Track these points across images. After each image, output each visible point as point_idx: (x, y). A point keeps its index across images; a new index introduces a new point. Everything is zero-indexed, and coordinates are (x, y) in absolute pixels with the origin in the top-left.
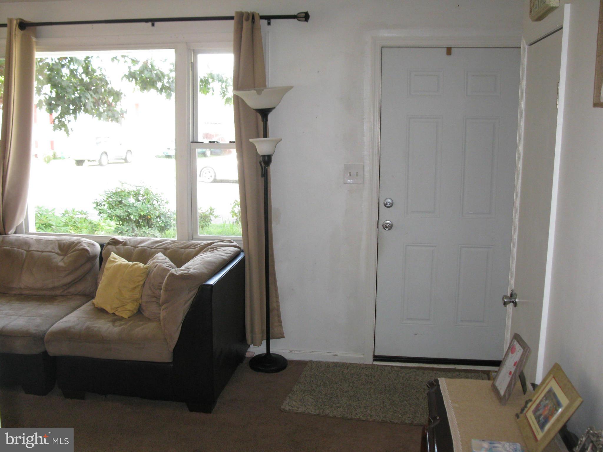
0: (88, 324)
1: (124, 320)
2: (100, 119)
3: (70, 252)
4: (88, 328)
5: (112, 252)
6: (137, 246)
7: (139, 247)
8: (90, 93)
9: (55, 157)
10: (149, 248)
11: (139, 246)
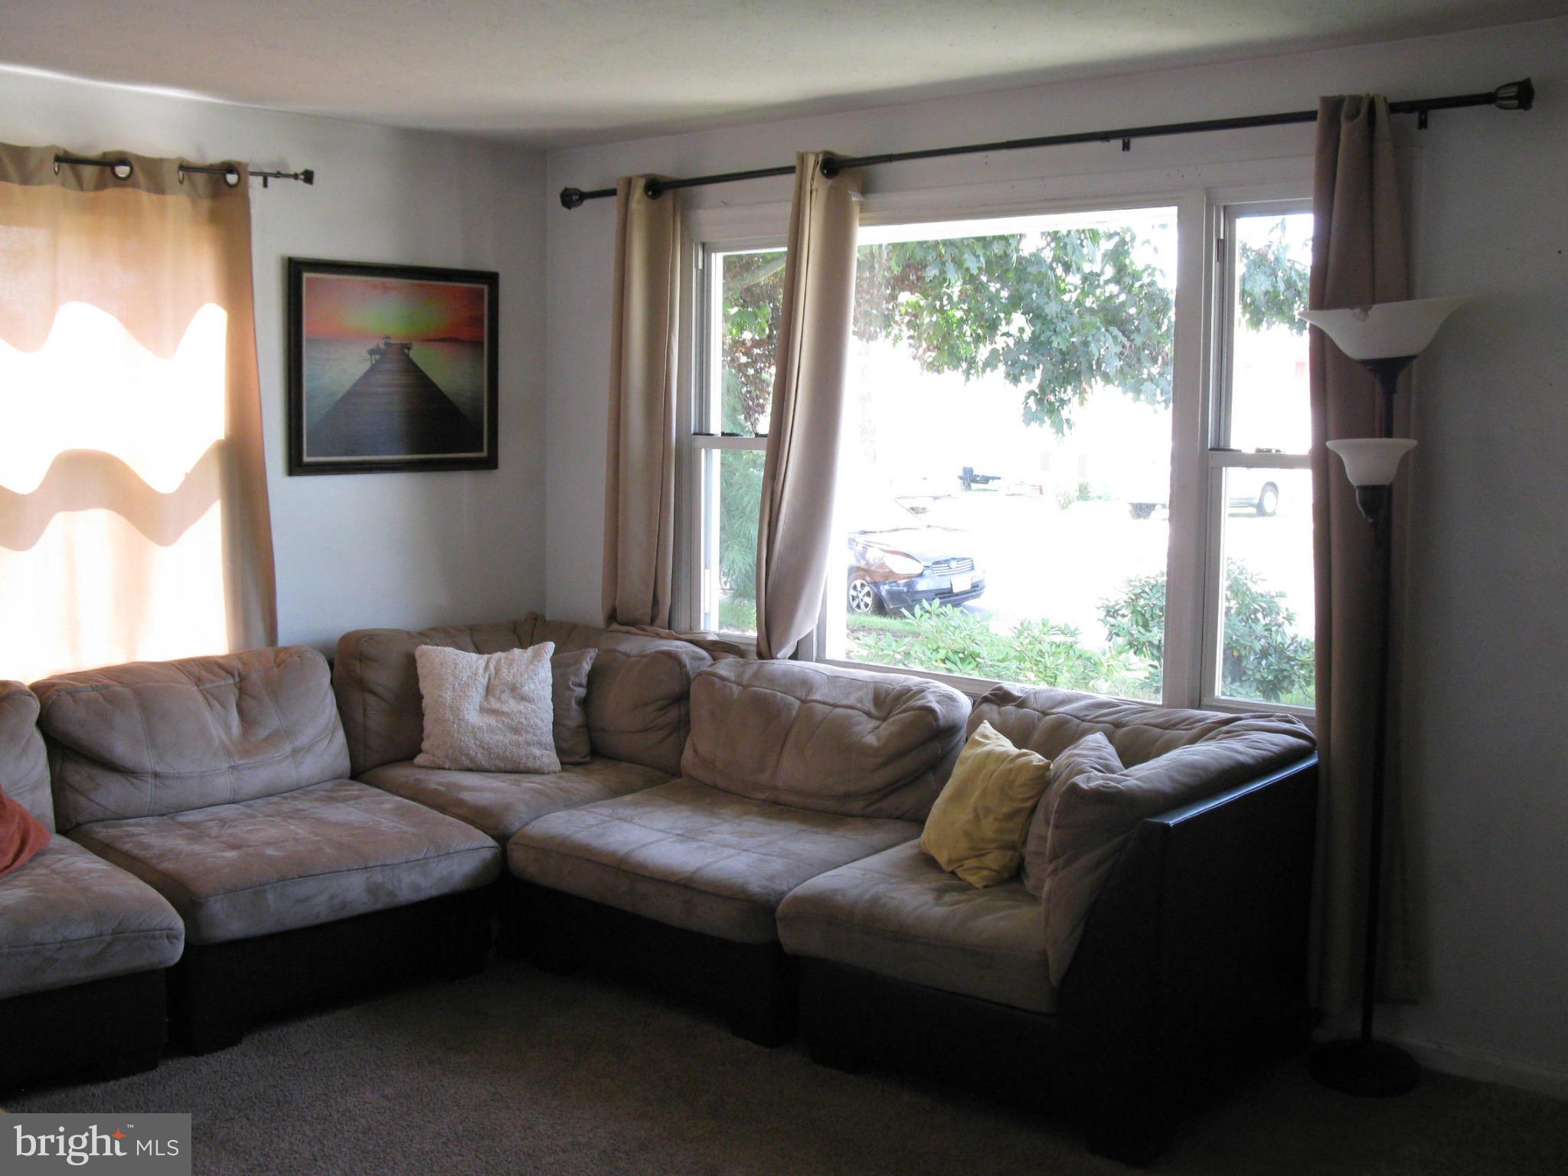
0: (881, 888)
1: (971, 892)
2: (1137, 399)
3: (896, 712)
4: (875, 900)
5: (985, 721)
6: (1049, 711)
7: (1054, 714)
8: (1111, 334)
9: (1084, 493)
10: (1078, 718)
11: (1055, 710)
